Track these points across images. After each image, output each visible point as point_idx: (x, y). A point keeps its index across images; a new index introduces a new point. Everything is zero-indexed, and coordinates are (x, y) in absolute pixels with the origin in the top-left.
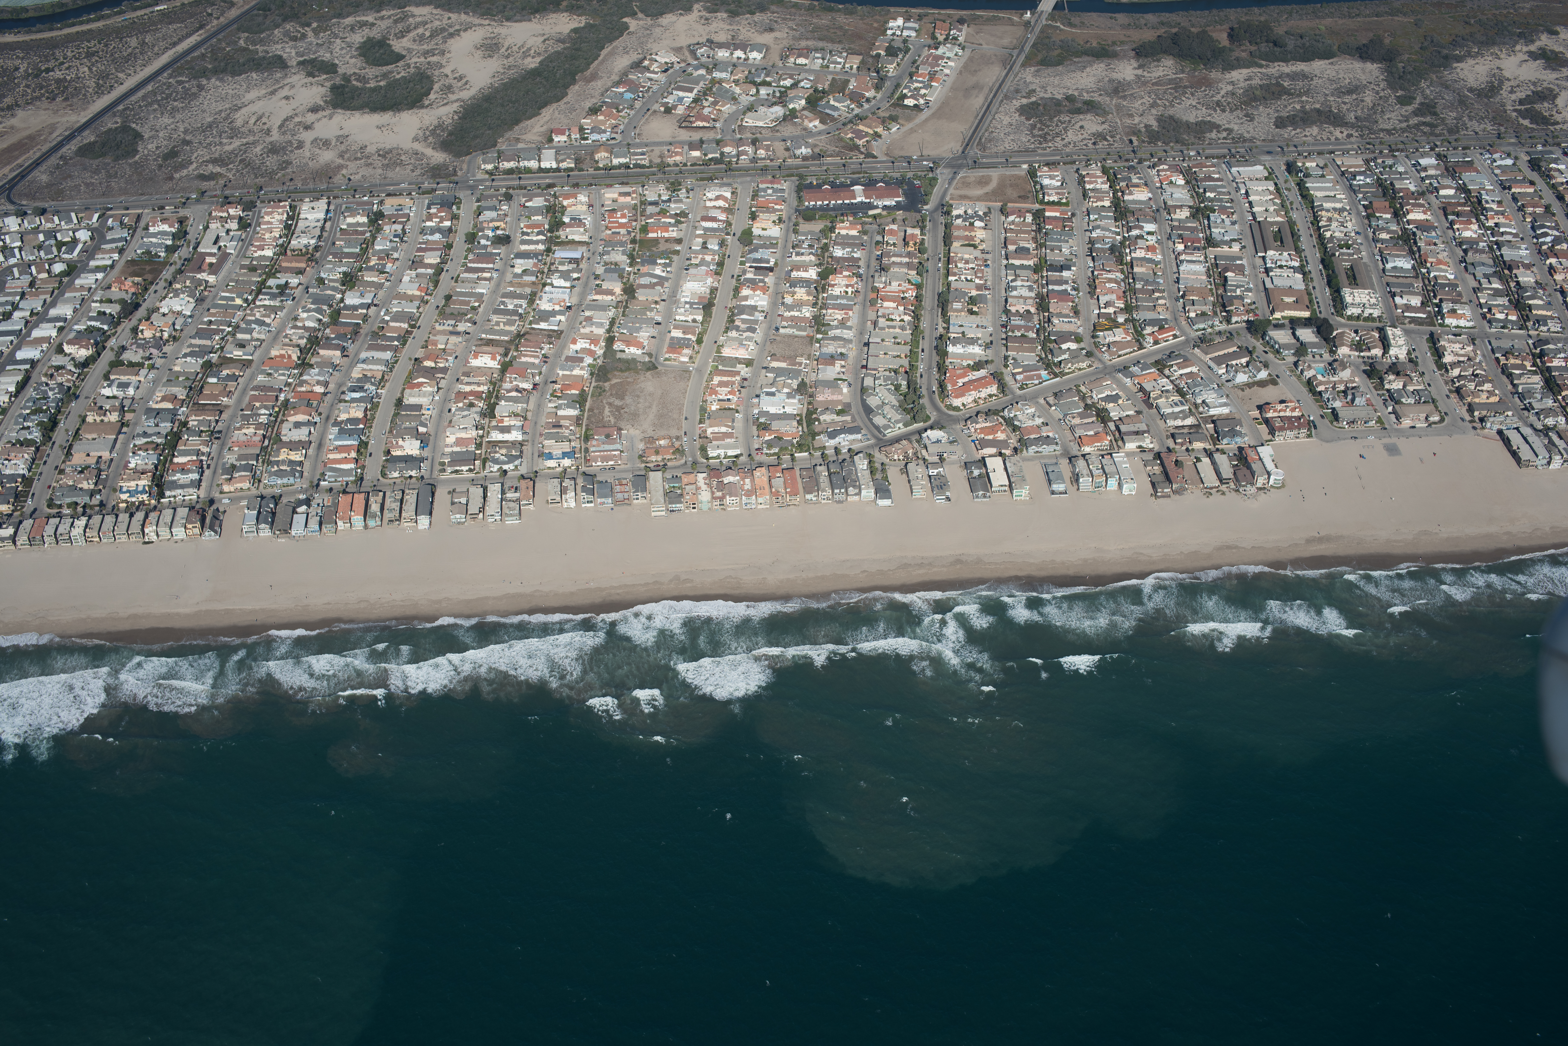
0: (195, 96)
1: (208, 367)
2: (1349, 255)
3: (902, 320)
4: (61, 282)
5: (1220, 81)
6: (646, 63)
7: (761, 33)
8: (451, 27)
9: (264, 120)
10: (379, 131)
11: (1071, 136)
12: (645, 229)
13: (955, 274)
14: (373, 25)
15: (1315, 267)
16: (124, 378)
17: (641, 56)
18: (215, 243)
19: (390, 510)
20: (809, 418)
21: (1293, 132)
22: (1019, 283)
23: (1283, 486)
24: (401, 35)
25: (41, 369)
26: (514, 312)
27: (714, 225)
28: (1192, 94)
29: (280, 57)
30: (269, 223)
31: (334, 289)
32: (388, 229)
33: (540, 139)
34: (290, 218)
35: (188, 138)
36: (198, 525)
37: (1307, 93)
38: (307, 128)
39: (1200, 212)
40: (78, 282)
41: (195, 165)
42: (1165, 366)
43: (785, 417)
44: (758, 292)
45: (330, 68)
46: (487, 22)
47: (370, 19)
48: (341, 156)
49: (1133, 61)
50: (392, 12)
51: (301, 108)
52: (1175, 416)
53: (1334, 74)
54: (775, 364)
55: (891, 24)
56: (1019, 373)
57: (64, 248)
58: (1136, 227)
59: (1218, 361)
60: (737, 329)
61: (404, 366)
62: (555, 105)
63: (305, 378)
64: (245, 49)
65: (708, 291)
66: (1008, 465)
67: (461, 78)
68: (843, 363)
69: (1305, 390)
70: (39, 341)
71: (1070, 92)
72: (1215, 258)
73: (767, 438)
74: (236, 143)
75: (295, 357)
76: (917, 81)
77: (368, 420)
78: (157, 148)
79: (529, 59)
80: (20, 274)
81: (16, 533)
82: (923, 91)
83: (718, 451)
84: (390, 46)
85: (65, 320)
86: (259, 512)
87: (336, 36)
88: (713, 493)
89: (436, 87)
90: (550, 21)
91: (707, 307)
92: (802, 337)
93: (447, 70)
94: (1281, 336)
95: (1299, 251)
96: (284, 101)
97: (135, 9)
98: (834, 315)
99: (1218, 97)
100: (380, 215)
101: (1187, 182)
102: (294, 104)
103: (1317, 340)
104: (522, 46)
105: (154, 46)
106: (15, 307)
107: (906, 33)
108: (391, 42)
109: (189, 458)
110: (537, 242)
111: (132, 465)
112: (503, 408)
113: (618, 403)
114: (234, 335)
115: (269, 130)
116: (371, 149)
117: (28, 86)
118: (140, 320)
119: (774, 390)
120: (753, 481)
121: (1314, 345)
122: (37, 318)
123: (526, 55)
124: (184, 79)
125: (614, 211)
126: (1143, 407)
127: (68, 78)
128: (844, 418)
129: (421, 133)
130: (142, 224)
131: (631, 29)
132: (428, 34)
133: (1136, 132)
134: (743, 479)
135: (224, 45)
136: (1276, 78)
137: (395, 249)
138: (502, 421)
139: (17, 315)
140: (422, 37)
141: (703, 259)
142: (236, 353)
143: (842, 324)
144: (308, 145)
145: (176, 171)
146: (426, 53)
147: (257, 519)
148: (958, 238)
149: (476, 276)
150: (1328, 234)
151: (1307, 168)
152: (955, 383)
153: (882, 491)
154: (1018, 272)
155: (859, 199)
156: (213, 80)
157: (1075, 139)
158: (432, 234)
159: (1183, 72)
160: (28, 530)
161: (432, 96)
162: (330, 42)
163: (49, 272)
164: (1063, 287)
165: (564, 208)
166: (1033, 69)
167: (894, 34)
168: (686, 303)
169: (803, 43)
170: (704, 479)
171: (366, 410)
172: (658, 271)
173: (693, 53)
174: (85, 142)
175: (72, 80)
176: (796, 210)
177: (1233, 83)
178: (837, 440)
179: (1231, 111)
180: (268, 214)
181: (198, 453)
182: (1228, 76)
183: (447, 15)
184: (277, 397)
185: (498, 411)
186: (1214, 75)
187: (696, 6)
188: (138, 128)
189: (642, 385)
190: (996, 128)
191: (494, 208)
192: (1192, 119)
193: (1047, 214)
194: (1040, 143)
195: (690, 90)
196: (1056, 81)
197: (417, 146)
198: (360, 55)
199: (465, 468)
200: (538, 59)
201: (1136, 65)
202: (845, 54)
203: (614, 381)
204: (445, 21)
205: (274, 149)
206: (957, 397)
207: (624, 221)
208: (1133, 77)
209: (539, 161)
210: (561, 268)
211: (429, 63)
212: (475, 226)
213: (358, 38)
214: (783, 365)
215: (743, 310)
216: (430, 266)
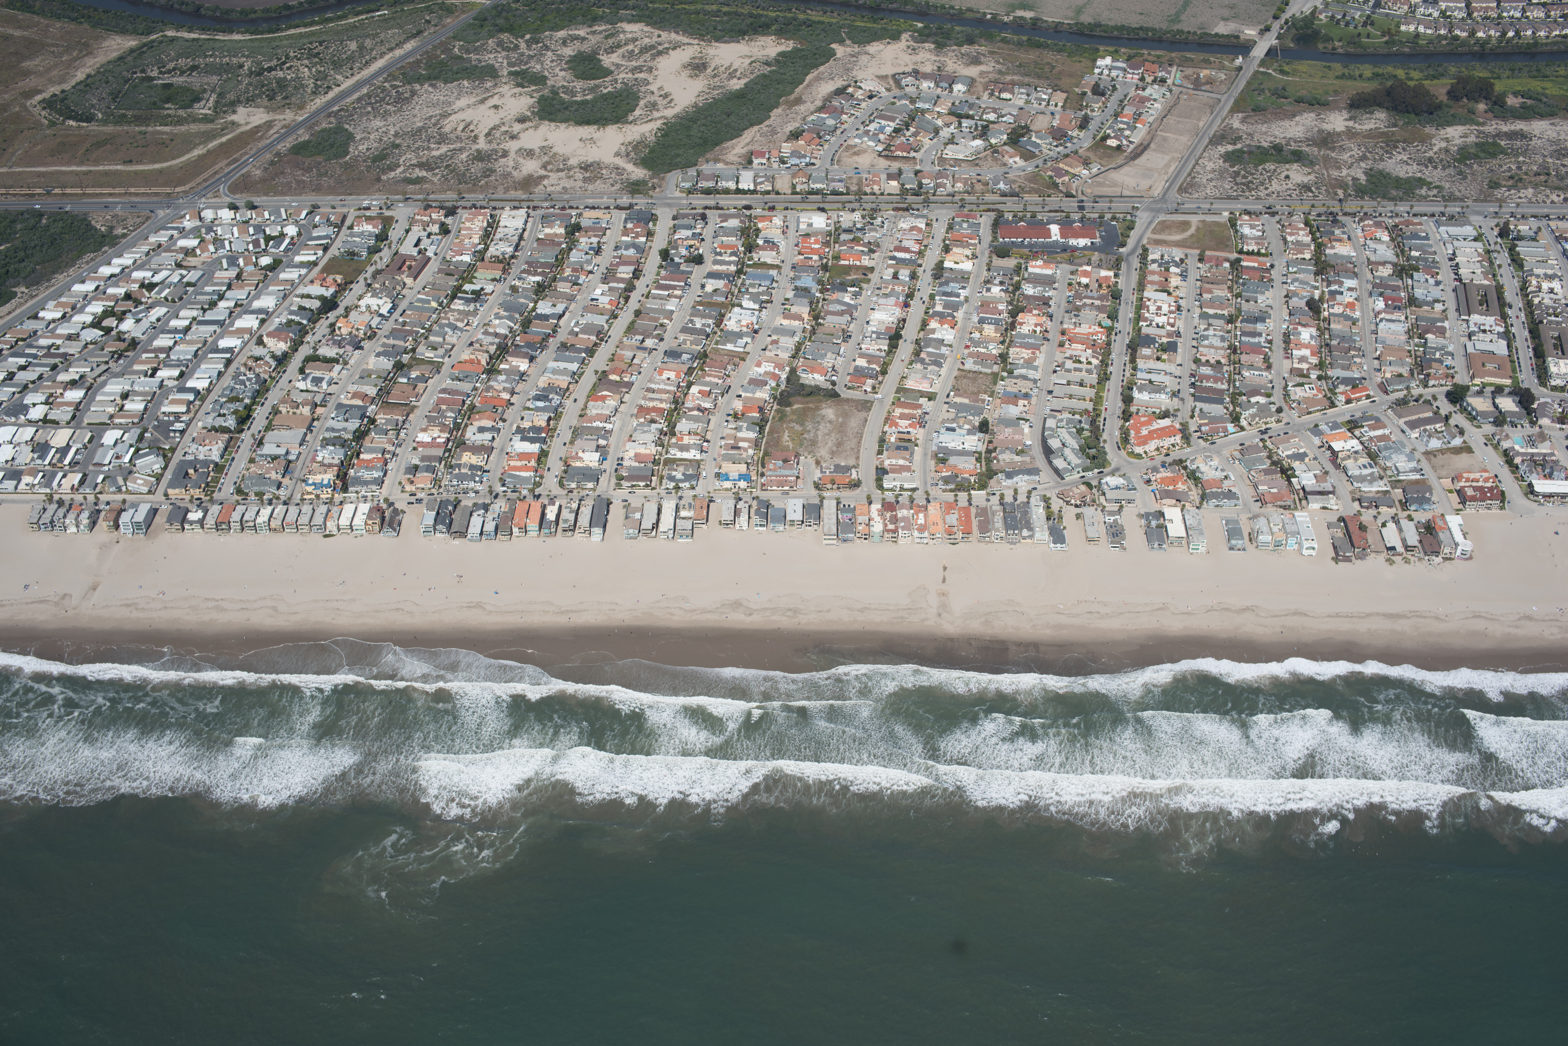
0: (407, 100)
1: (399, 367)
2: (1558, 323)
3: (1089, 363)
4: (266, 276)
5: (1434, 136)
6: (850, 90)
7: (968, 65)
8: (660, 44)
9: (472, 127)
10: (581, 144)
11: (1275, 186)
12: (837, 258)
13: (1146, 320)
14: (584, 39)
15: (1521, 333)
16: (318, 374)
17: (845, 83)
18: (416, 245)
19: (566, 521)
20: (987, 456)
21: (1507, 193)
22: (1211, 332)
23: (1471, 558)
24: (611, 50)
25: (242, 359)
26: (700, 332)
27: (907, 256)
28: (1404, 149)
29: (493, 66)
30: (469, 229)
31: (526, 298)
32: (584, 242)
33: (739, 160)
34: (489, 225)
35: (398, 142)
36: (378, 521)
37: (1524, 154)
38: (513, 137)
39: (1403, 271)
40: (283, 276)
41: (401, 169)
42: (1356, 427)
43: (963, 453)
44: (946, 326)
45: (539, 80)
46: (696, 42)
47: (582, 33)
48: (544, 167)
49: (1344, 112)
50: (604, 28)
51: (509, 117)
52: (1362, 479)
53: (1555, 135)
54: (958, 400)
55: (1100, 62)
56: (1205, 424)
57: (271, 243)
58: (1335, 282)
59: (1413, 425)
60: (922, 361)
61: (589, 379)
62: (756, 128)
63: (492, 383)
64: (460, 58)
65: (896, 321)
66: (1187, 517)
67: (666, 96)
68: (1026, 402)
69: (1501, 461)
70: (240, 331)
71: (1278, 141)
72: (1416, 319)
73: (944, 474)
74: (444, 149)
75: (484, 362)
76: (1122, 122)
77: (550, 430)
78: (368, 149)
79: (735, 81)
80: (229, 266)
81: (204, 517)
82: (1127, 133)
83: (895, 483)
84: (600, 61)
85: (267, 313)
86: (438, 513)
87: (547, 48)
88: (886, 525)
89: (642, 103)
90: (758, 43)
91: (895, 338)
92: (986, 374)
93: (653, 87)
94: (1480, 404)
95: (1504, 317)
96: (493, 110)
97: (358, 14)
98: (1018, 354)
99: (1430, 154)
100: (577, 228)
101: (1392, 240)
102: (502, 113)
103: (1517, 409)
104: (730, 67)
105: (372, 50)
106: (221, 297)
107: (1114, 73)
108: (601, 57)
109: (374, 455)
110: (729, 263)
111: (319, 459)
112: (683, 426)
113: (798, 428)
114: (426, 338)
115: (476, 137)
116: (573, 162)
117: (250, 84)
118: (338, 317)
119: (954, 425)
120: (925, 516)
121: (1513, 414)
122: (240, 309)
123: (732, 76)
124: (398, 83)
125: (807, 235)
126: (1329, 467)
127: (289, 77)
128: (1024, 459)
129: (623, 148)
130: (348, 223)
131: (838, 56)
132: (637, 51)
133: (1343, 185)
134: (917, 513)
135: (439, 52)
136: (1494, 136)
137: (589, 262)
138: (681, 439)
139: (222, 304)
140: (631, 55)
141: (893, 290)
142: (427, 355)
143: (1029, 363)
144: (512, 154)
145: (384, 173)
146: (634, 70)
147: (435, 520)
148: (1152, 283)
149: (666, 293)
150: (1536, 301)
151: (1519, 231)
152: (1138, 432)
153: (1057, 536)
154: (1211, 321)
155: (1054, 238)
156: (426, 86)
157: (1279, 188)
158: (627, 248)
159: (1395, 125)
160: (216, 515)
161: (637, 113)
162: (541, 55)
163: (256, 265)
164: (1256, 340)
165: (758, 230)
166: (1240, 115)
167: (1101, 74)
168: (873, 332)
169: (1009, 78)
170: (878, 510)
171: (550, 419)
172: (847, 299)
173: (898, 83)
174: (300, 140)
175: (292, 80)
176: (990, 246)
177: (1447, 140)
178: (1015, 479)
179: (1444, 168)
180: (468, 220)
181: (384, 452)
182: (1442, 132)
183: (657, 32)
184: (464, 401)
185: (679, 428)
186: (1429, 130)
187: (905, 36)
188: (351, 129)
189: (823, 412)
190: (1199, 173)
191: (690, 227)
192: (1402, 175)
193: (1244, 264)
194: (1243, 191)
195: (893, 119)
196: (1264, 128)
197: (620, 162)
198: (570, 69)
199: (642, 484)
200: (743, 81)
201: (1346, 116)
202: (1050, 91)
203: (796, 406)
204: (655, 39)
205: (480, 156)
206: (1139, 445)
207: (817, 246)
208: (1343, 129)
209: (737, 183)
210: (751, 290)
211: (636, 79)
212: (670, 243)
213: (568, 51)
214: (966, 401)
215: (929, 342)
216: (621, 280)
